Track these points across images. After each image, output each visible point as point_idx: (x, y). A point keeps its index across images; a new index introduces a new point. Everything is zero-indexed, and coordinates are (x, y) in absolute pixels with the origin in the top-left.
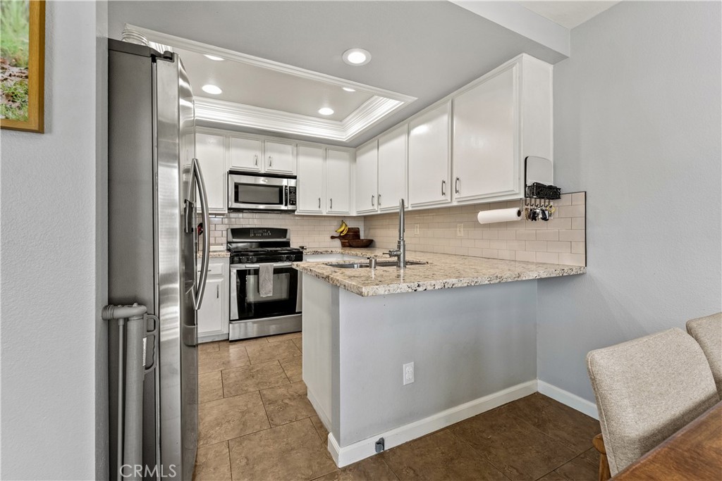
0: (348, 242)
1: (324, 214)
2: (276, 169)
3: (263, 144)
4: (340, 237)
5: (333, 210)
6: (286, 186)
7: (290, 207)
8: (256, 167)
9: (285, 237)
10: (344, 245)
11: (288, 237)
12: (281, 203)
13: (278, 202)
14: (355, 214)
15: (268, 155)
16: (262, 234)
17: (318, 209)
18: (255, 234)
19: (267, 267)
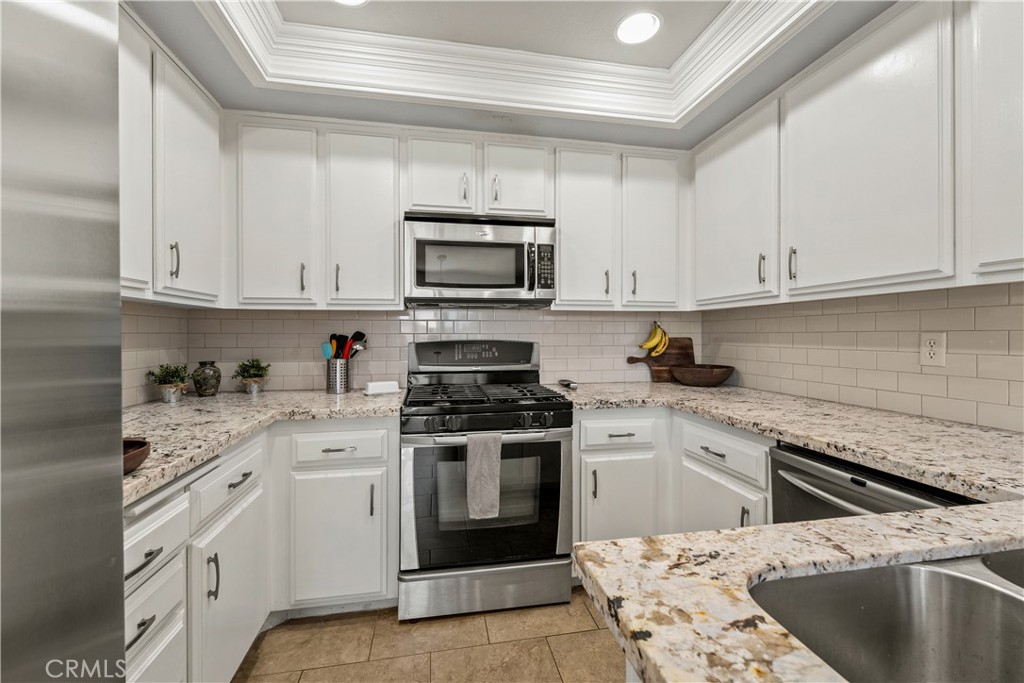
0: (670, 372)
1: (618, 308)
2: (507, 207)
3: (480, 151)
4: (649, 359)
5: (638, 297)
6: (531, 245)
7: (539, 293)
8: (464, 204)
9: (529, 362)
10: (657, 378)
11: (534, 360)
12: (519, 283)
13: (513, 282)
14: (689, 308)
15: (490, 174)
16: (480, 354)
17: (603, 297)
18: (464, 355)
19: (486, 444)
